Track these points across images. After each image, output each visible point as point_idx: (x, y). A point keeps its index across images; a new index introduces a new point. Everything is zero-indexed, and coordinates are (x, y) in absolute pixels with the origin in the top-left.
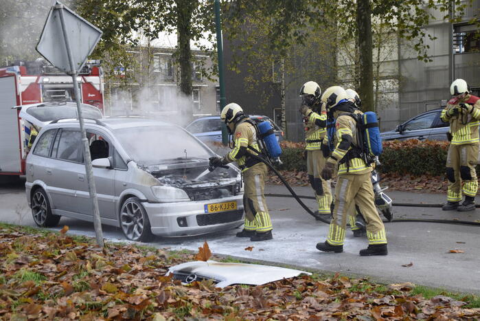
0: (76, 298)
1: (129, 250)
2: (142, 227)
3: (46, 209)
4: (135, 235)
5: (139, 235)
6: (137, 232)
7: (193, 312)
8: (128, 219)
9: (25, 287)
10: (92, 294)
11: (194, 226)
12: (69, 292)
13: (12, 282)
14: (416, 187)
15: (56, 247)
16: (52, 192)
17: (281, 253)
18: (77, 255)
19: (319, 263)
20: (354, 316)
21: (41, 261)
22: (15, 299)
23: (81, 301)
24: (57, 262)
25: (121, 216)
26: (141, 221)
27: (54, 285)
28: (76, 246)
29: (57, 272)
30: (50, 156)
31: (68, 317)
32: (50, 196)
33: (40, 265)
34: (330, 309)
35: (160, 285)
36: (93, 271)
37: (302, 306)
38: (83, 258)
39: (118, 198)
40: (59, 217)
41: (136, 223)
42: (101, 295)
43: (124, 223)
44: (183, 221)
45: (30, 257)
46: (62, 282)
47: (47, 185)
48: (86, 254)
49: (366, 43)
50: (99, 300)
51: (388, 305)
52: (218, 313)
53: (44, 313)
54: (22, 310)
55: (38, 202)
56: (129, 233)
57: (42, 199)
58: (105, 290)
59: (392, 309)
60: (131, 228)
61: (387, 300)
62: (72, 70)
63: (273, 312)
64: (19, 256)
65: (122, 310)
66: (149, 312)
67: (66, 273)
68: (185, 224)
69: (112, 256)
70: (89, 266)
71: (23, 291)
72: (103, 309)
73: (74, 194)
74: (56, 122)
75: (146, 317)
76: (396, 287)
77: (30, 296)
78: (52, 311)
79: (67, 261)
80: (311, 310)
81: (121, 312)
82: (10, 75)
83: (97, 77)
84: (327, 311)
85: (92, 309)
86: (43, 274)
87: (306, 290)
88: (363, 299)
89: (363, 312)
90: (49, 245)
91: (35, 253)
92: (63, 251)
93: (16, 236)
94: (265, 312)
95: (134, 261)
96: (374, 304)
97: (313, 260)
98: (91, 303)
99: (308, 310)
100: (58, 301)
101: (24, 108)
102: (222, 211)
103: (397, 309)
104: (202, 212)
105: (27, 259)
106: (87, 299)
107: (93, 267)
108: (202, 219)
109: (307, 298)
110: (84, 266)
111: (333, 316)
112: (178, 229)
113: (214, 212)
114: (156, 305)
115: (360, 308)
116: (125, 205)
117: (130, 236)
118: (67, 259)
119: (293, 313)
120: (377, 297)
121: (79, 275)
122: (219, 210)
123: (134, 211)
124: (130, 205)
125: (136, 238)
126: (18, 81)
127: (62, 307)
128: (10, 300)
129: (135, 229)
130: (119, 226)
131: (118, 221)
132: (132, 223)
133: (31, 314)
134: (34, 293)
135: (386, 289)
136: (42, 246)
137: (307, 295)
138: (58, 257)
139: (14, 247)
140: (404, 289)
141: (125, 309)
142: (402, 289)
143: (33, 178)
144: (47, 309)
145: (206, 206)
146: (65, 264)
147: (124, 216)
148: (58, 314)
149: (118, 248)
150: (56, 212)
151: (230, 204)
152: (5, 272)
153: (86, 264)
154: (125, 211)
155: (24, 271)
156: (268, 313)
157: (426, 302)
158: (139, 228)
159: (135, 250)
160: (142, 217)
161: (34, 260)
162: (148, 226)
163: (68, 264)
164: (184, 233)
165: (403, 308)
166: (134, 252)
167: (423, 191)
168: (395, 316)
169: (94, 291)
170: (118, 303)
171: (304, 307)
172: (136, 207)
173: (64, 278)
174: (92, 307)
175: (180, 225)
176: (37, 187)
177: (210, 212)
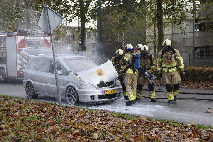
0: (57, 126)
1: (72, 109)
2: (75, 99)
3: (32, 91)
4: (72, 102)
5: (74, 103)
6: (73, 102)
7: (108, 133)
8: (69, 96)
9: (34, 122)
10: (63, 125)
11: (97, 99)
12: (53, 124)
13: (28, 119)
14: (185, 86)
15: (42, 106)
16: (35, 84)
17: (135, 111)
18: (52, 109)
19: (152, 115)
20: (176, 136)
21: (38, 112)
22: (31, 126)
23: (59, 128)
24: (44, 112)
25: (66, 95)
26: (75, 97)
27: (46, 121)
28: (50, 106)
29: (45, 116)
30: (35, 69)
31: (55, 134)
32: (34, 86)
33: (37, 113)
34: (165, 133)
35: (90, 122)
36: (60, 116)
37: (153, 131)
38: (54, 111)
39: (65, 87)
40: (38, 95)
41: (72, 98)
42: (66, 125)
43: (67, 98)
44: (93, 97)
45: (33, 110)
46: (49, 120)
47: (33, 81)
48: (56, 109)
49: (160, 26)
50: (67, 128)
51: (188, 132)
52: (118, 133)
53: (45, 132)
54: (35, 131)
55: (29, 89)
56: (69, 102)
57: (31, 87)
58: (68, 124)
59: (191, 133)
60: (70, 100)
61: (187, 130)
62: (51, 33)
63: (141, 134)
64: (28, 110)
65: (77, 131)
66: (89, 132)
67: (49, 117)
68: (93, 99)
69: (66, 110)
70: (58, 114)
71: (34, 123)
72: (69, 131)
73: (45, 85)
74: (37, 55)
75: (89, 134)
76: (189, 125)
77: (37, 125)
78: (48, 131)
79: (48, 112)
80: (157, 133)
81: (77, 132)
82: (13, 36)
83: (49, 38)
84: (163, 133)
85: (64, 131)
86: (40, 117)
87: (152, 125)
88: (177, 129)
89: (179, 134)
90: (39, 105)
91: (35, 108)
92: (45, 108)
93: (22, 102)
94: (138, 133)
95: (76, 113)
96: (183, 131)
97: (149, 114)
98: (64, 129)
99: (155, 133)
100: (50, 127)
101: (24, 49)
102: (109, 93)
103: (193, 133)
104: (101, 94)
105: (31, 111)
106: (61, 127)
107: (60, 115)
108: (100, 97)
109: (154, 129)
110: (56, 114)
111: (167, 136)
112: (90, 100)
113: (106, 94)
114: (92, 130)
115: (177, 133)
116: (68, 90)
117: (70, 103)
118: (48, 111)
119: (149, 134)
120: (183, 129)
121: (55, 117)
122: (108, 93)
123: (72, 93)
124: (70, 90)
125: (73, 104)
126: (17, 39)
127: (52, 130)
128: (30, 127)
129: (72, 100)
130: (65, 99)
131: (64, 97)
132: (71, 98)
133: (40, 132)
134: (39, 124)
135: (185, 126)
136: (36, 106)
137: (153, 127)
138: (44, 110)
139: (25, 106)
140: (193, 126)
141: (79, 131)
142: (192, 126)
143: (27, 78)
144: (46, 130)
145: (102, 92)
146: (48, 113)
147: (67, 94)
148: (51, 132)
149: (67, 108)
150: (37, 93)
151: (112, 91)
152: (24, 116)
153: (57, 113)
154: (68, 93)
155: (32, 115)
156: (139, 134)
157: (204, 131)
158: (74, 99)
159: (75, 108)
160: (76, 95)
161: (35, 111)
162: (78, 99)
163: (49, 113)
164: (93, 102)
165: (196, 133)
166: (75, 109)
167: (188, 88)
168: (193, 136)
169: (64, 124)
170: (75, 129)
171: (154, 132)
172: (73, 91)
173: (49, 119)
174: (64, 130)
175: (91, 99)
176: (29, 82)
177: (104, 94)
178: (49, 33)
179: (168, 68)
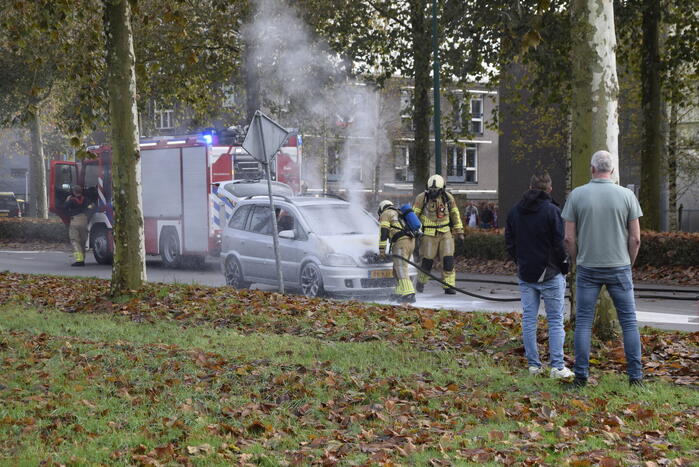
2: (317, 287)
3: (239, 276)
8: (307, 282)
9: (231, 306)
11: (358, 287)
13: (222, 304)
16: (245, 261)
25: (301, 279)
26: (317, 283)
30: (244, 229)
32: (242, 265)
39: (300, 264)
41: (312, 284)
42: (278, 309)
43: (304, 285)
44: (349, 282)
47: (241, 254)
55: (232, 271)
57: (235, 267)
60: (309, 289)
68: (352, 286)
74: (250, 198)
82: (201, 145)
83: (294, 148)
101: (222, 184)
104: (366, 277)
105: (229, 296)
107: (275, 300)
108: (365, 282)
112: (345, 288)
113: (377, 277)
116: (305, 269)
118: (258, 297)
122: (380, 277)
123: (312, 275)
126: (209, 152)
129: (312, 290)
131: (299, 283)
132: (310, 285)
134: (237, 308)
143: (228, 248)
145: (370, 273)
147: (303, 279)
150: (248, 279)
154: (304, 275)
158: (315, 289)
160: (318, 279)
162: (321, 287)
164: (350, 293)
175: (347, 286)
176: (231, 257)
177: (373, 277)
178: (264, 160)
179: (437, 227)
